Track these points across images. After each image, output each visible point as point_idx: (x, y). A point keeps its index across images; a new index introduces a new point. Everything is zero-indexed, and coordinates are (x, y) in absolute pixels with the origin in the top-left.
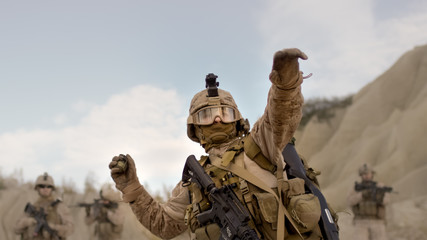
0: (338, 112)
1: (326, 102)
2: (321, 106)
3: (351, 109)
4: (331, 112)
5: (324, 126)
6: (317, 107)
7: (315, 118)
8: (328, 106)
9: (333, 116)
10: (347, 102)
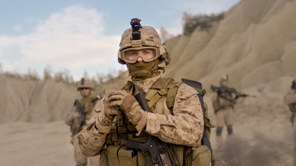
0: (214, 24)
1: (206, 17)
2: (203, 20)
3: (223, 22)
4: (210, 24)
5: (205, 33)
6: (200, 20)
7: (199, 28)
8: (208, 20)
9: (211, 26)
10: (221, 17)
